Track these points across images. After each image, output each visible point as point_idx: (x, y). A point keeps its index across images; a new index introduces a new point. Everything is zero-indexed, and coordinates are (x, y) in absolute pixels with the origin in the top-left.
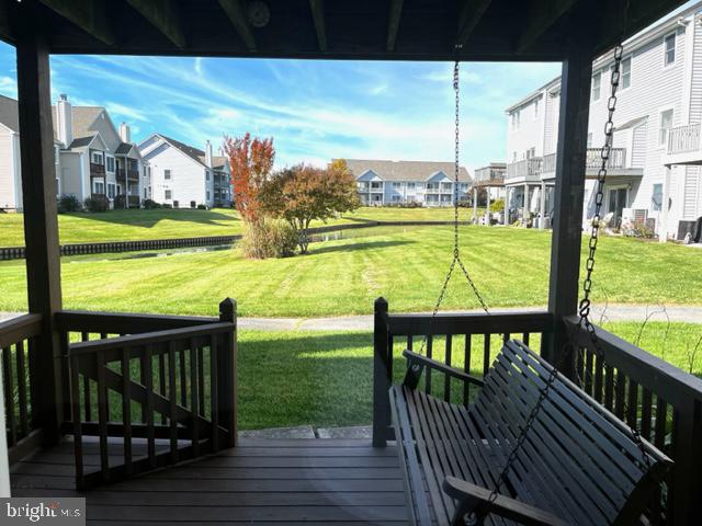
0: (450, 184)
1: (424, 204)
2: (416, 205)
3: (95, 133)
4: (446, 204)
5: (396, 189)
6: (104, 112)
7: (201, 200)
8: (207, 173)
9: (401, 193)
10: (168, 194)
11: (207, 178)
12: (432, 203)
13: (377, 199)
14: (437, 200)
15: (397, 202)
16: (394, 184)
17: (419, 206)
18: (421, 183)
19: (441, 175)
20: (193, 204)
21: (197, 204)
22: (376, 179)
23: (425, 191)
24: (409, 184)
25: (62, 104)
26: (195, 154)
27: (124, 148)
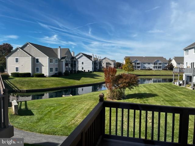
0: (161, 63)
1: (153, 69)
3: (67, 55)
4: (160, 69)
5: (144, 65)
6: (69, 50)
7: (91, 70)
8: (93, 63)
9: (146, 66)
10: (83, 68)
11: (92, 64)
12: (155, 69)
13: (139, 68)
14: (157, 68)
15: (144, 69)
16: (144, 63)
17: (151, 70)
18: (152, 63)
19: (158, 61)
20: (89, 71)
21: (90, 71)
22: (138, 62)
23: (153, 65)
24: (148, 63)
25: (59, 49)
26: (89, 57)
27: (73, 58)
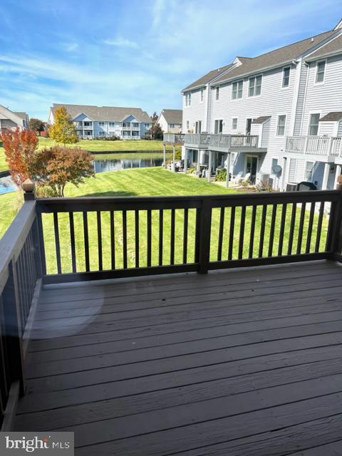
0: (138, 124)
1: (121, 137)
2: (116, 139)
4: (135, 137)
5: (101, 127)
9: (105, 130)
12: (127, 137)
13: (89, 134)
14: (129, 134)
15: (102, 137)
16: (100, 123)
17: (118, 139)
18: (119, 123)
19: (131, 118)
22: (87, 120)
23: (121, 129)
24: (110, 124)
